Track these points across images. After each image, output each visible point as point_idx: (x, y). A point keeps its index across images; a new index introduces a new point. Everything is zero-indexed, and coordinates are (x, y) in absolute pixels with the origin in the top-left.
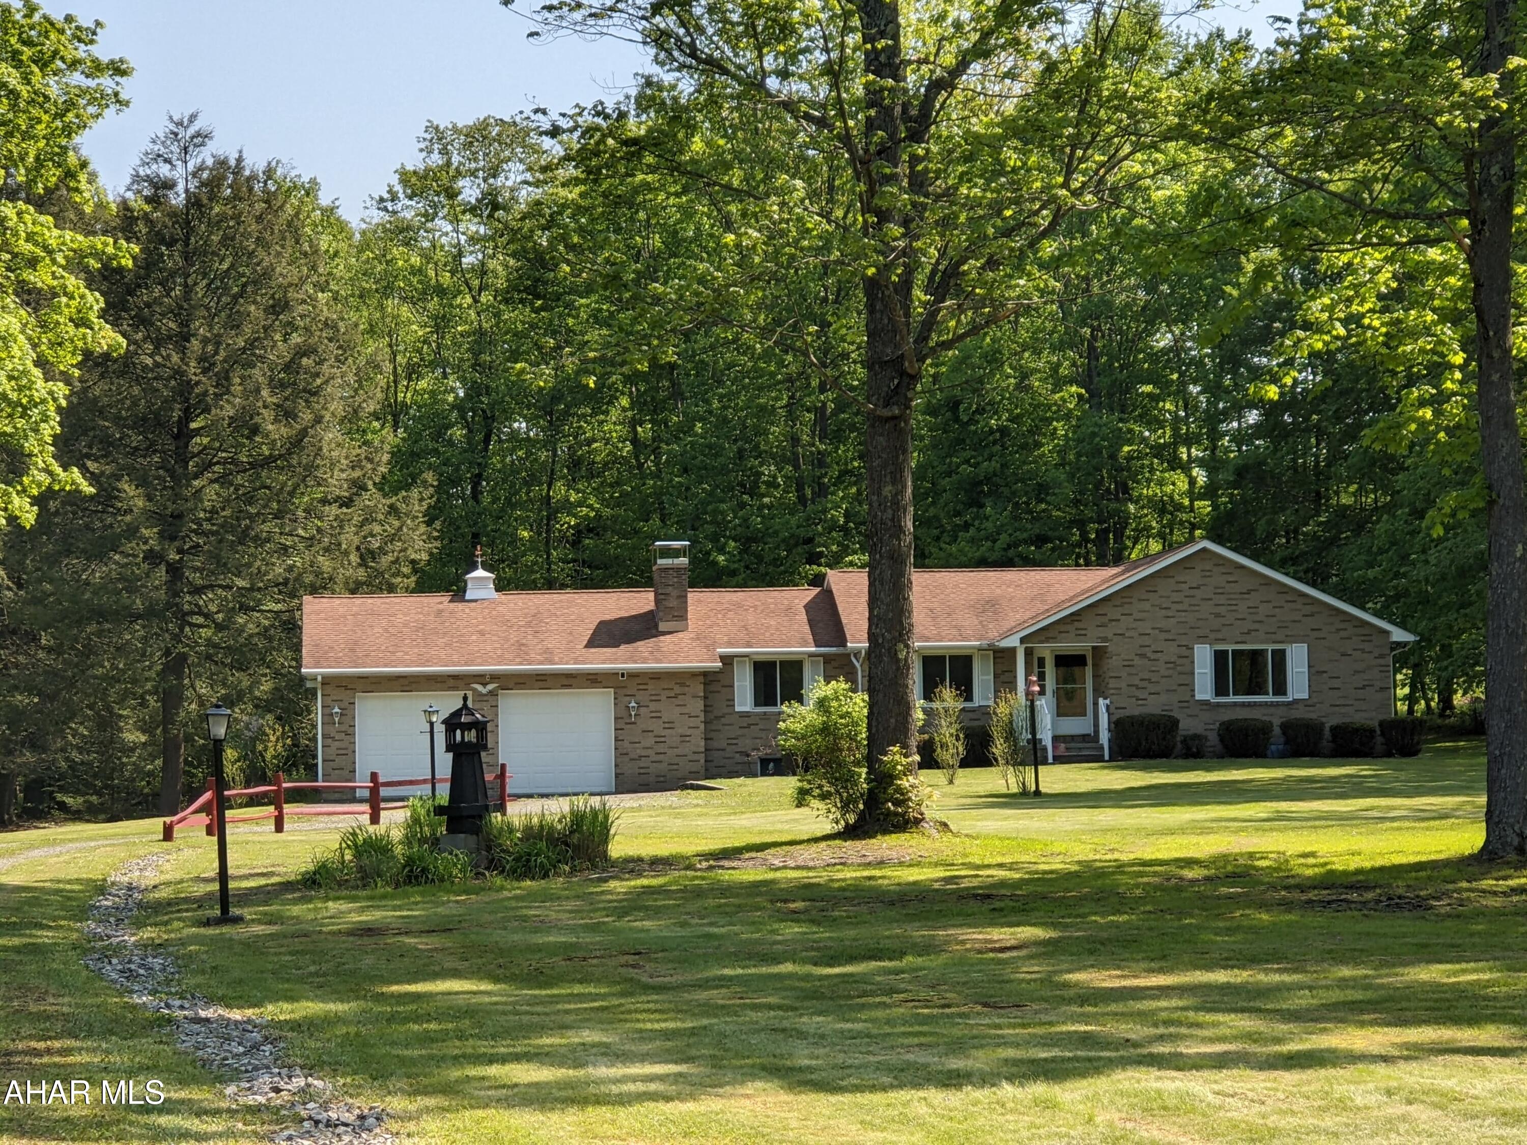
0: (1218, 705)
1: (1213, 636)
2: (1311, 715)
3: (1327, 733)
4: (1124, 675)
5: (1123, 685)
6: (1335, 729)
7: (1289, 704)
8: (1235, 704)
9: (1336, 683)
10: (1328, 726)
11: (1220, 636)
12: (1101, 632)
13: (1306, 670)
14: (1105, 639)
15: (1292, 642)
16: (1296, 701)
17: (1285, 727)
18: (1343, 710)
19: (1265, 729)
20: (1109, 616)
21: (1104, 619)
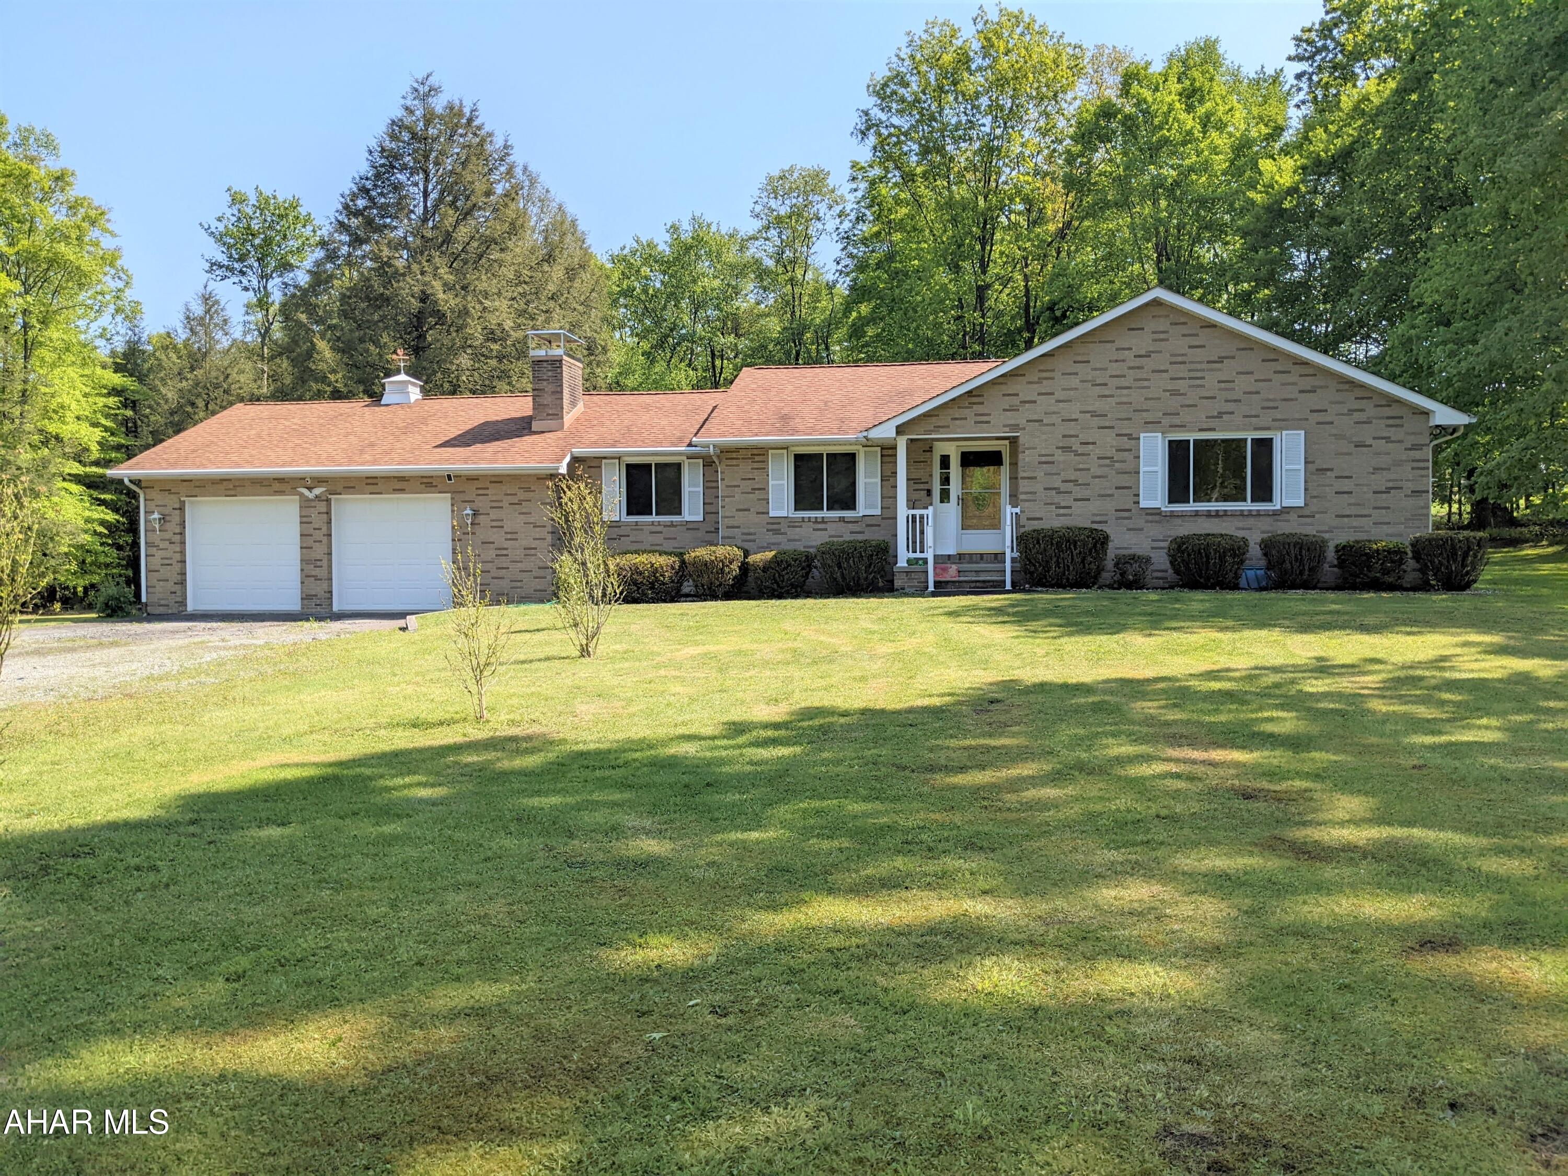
0: (1172, 515)
1: (1166, 421)
2: (1308, 529)
3: (1331, 555)
4: (1040, 474)
5: (1039, 488)
6: (1341, 549)
7: (1275, 514)
8: (1197, 514)
9: (1346, 485)
10: (1331, 546)
11: (1177, 421)
12: (1010, 418)
13: (1302, 466)
14: (1015, 428)
15: (1281, 429)
16: (1286, 510)
17: (1267, 546)
18: (1355, 522)
19: (1237, 550)
20: (1023, 397)
21: (1015, 401)
